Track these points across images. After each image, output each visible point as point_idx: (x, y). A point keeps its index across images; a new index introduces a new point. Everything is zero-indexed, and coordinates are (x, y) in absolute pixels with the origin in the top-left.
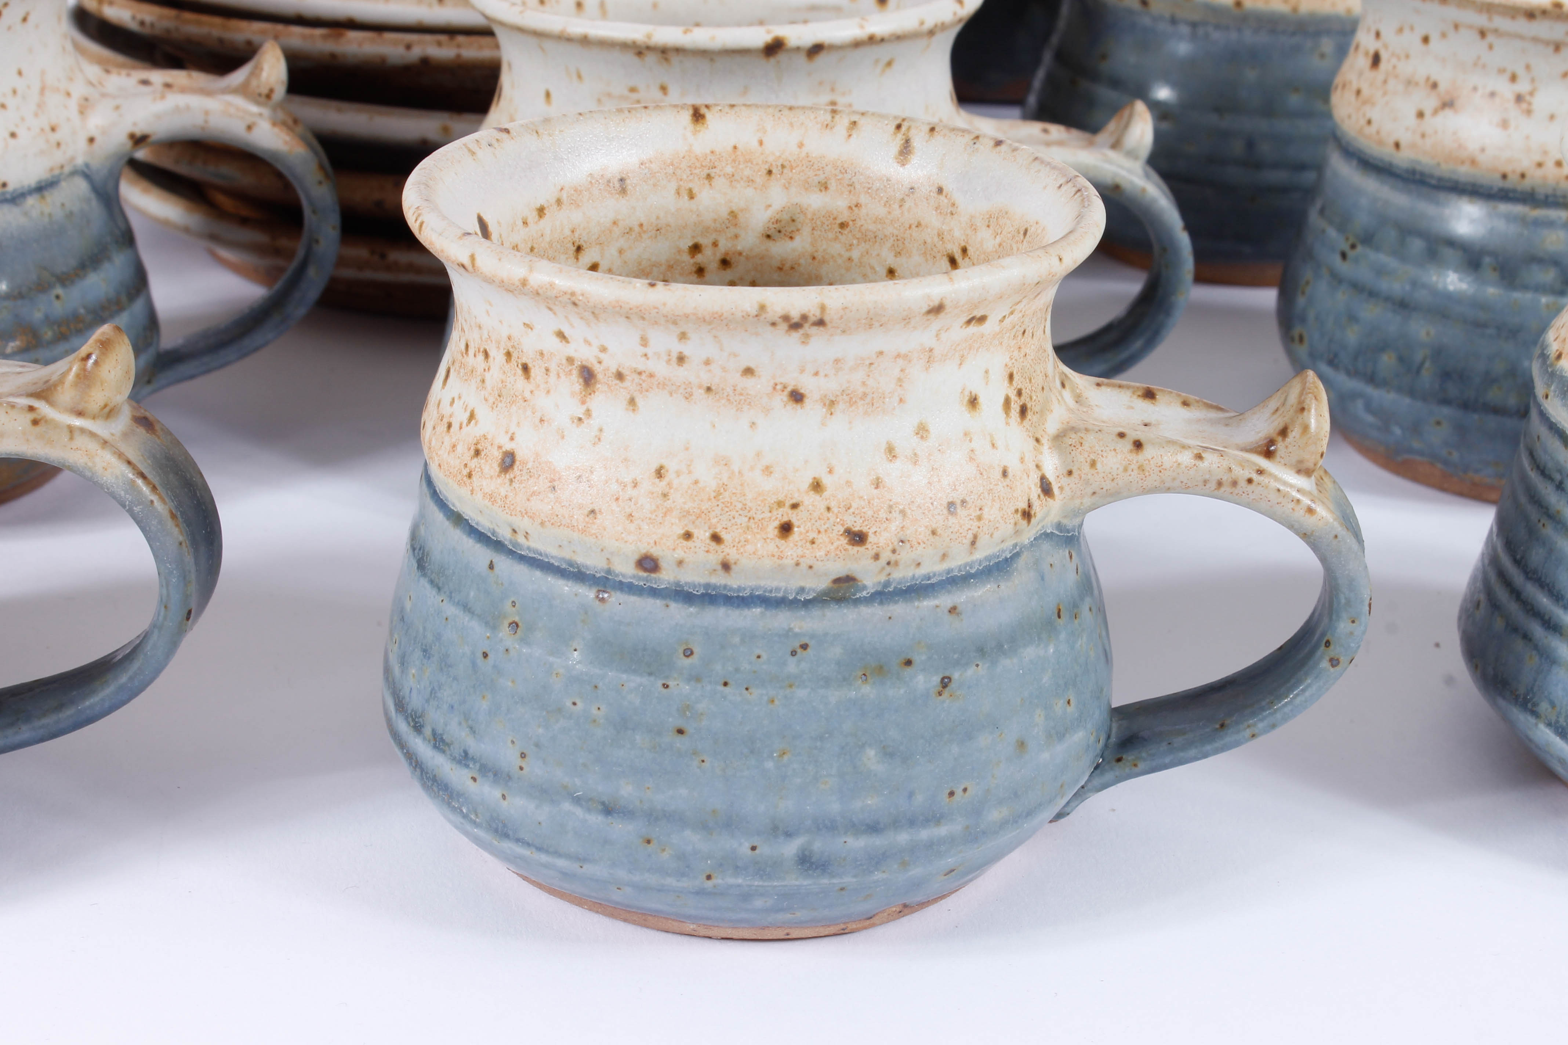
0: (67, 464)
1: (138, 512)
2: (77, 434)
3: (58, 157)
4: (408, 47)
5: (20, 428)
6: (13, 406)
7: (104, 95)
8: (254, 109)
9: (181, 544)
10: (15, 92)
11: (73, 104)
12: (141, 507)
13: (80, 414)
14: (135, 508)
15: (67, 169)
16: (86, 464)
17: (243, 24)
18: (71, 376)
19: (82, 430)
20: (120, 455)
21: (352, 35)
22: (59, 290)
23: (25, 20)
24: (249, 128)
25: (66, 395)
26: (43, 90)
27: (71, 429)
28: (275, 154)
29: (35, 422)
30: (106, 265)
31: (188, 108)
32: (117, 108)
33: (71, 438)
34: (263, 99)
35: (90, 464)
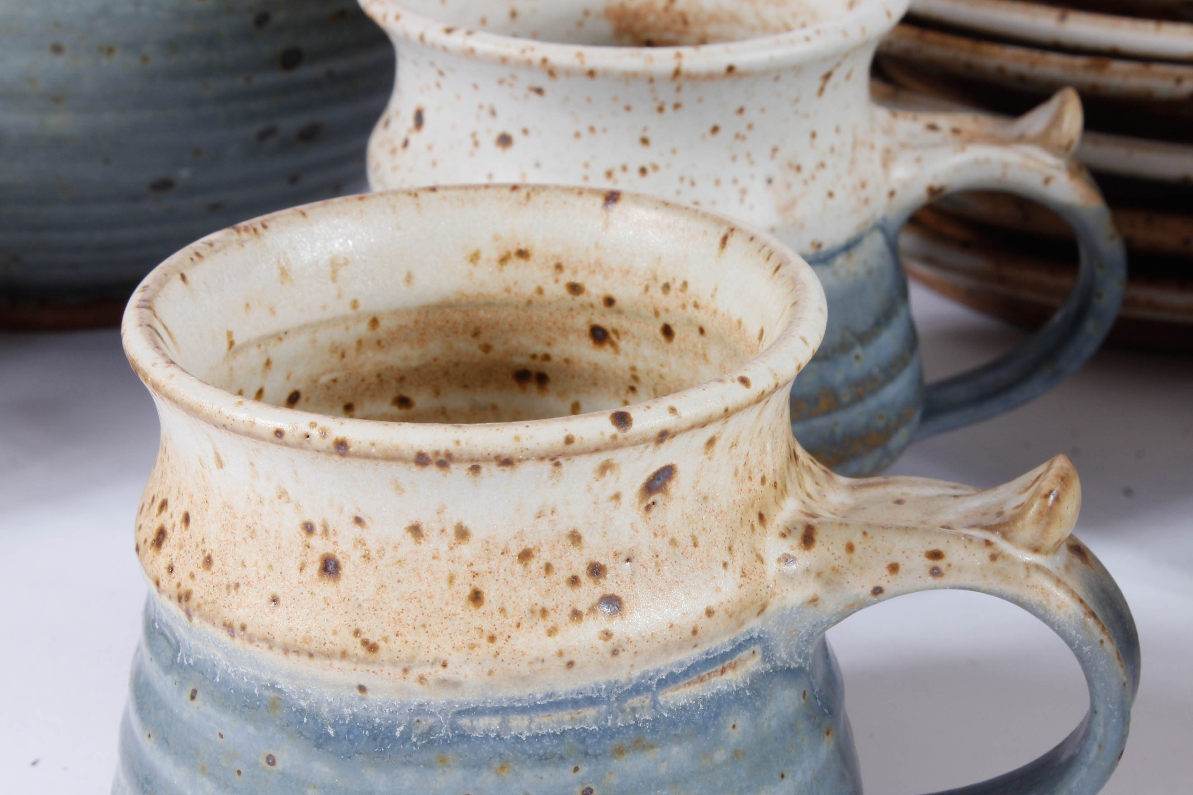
0: (1021, 601)
1: (1087, 652)
2: (1033, 571)
3: (865, 214)
5: (979, 564)
6: (970, 540)
7: (904, 146)
8: (1050, 160)
9: (1124, 684)
10: (832, 150)
11: (877, 156)
12: (1091, 647)
13: (1036, 550)
14: (1084, 648)
15: (870, 225)
16: (1041, 602)
18: (1032, 513)
19: (1038, 567)
20: (1072, 593)
21: (1118, 66)
22: (858, 350)
23: (848, 77)
24: (1047, 181)
25: (1026, 531)
26: (854, 146)
27: (1028, 567)
29: (993, 558)
31: (987, 161)
32: (919, 159)
33: (1028, 576)
34: (1060, 151)
35: (1045, 602)
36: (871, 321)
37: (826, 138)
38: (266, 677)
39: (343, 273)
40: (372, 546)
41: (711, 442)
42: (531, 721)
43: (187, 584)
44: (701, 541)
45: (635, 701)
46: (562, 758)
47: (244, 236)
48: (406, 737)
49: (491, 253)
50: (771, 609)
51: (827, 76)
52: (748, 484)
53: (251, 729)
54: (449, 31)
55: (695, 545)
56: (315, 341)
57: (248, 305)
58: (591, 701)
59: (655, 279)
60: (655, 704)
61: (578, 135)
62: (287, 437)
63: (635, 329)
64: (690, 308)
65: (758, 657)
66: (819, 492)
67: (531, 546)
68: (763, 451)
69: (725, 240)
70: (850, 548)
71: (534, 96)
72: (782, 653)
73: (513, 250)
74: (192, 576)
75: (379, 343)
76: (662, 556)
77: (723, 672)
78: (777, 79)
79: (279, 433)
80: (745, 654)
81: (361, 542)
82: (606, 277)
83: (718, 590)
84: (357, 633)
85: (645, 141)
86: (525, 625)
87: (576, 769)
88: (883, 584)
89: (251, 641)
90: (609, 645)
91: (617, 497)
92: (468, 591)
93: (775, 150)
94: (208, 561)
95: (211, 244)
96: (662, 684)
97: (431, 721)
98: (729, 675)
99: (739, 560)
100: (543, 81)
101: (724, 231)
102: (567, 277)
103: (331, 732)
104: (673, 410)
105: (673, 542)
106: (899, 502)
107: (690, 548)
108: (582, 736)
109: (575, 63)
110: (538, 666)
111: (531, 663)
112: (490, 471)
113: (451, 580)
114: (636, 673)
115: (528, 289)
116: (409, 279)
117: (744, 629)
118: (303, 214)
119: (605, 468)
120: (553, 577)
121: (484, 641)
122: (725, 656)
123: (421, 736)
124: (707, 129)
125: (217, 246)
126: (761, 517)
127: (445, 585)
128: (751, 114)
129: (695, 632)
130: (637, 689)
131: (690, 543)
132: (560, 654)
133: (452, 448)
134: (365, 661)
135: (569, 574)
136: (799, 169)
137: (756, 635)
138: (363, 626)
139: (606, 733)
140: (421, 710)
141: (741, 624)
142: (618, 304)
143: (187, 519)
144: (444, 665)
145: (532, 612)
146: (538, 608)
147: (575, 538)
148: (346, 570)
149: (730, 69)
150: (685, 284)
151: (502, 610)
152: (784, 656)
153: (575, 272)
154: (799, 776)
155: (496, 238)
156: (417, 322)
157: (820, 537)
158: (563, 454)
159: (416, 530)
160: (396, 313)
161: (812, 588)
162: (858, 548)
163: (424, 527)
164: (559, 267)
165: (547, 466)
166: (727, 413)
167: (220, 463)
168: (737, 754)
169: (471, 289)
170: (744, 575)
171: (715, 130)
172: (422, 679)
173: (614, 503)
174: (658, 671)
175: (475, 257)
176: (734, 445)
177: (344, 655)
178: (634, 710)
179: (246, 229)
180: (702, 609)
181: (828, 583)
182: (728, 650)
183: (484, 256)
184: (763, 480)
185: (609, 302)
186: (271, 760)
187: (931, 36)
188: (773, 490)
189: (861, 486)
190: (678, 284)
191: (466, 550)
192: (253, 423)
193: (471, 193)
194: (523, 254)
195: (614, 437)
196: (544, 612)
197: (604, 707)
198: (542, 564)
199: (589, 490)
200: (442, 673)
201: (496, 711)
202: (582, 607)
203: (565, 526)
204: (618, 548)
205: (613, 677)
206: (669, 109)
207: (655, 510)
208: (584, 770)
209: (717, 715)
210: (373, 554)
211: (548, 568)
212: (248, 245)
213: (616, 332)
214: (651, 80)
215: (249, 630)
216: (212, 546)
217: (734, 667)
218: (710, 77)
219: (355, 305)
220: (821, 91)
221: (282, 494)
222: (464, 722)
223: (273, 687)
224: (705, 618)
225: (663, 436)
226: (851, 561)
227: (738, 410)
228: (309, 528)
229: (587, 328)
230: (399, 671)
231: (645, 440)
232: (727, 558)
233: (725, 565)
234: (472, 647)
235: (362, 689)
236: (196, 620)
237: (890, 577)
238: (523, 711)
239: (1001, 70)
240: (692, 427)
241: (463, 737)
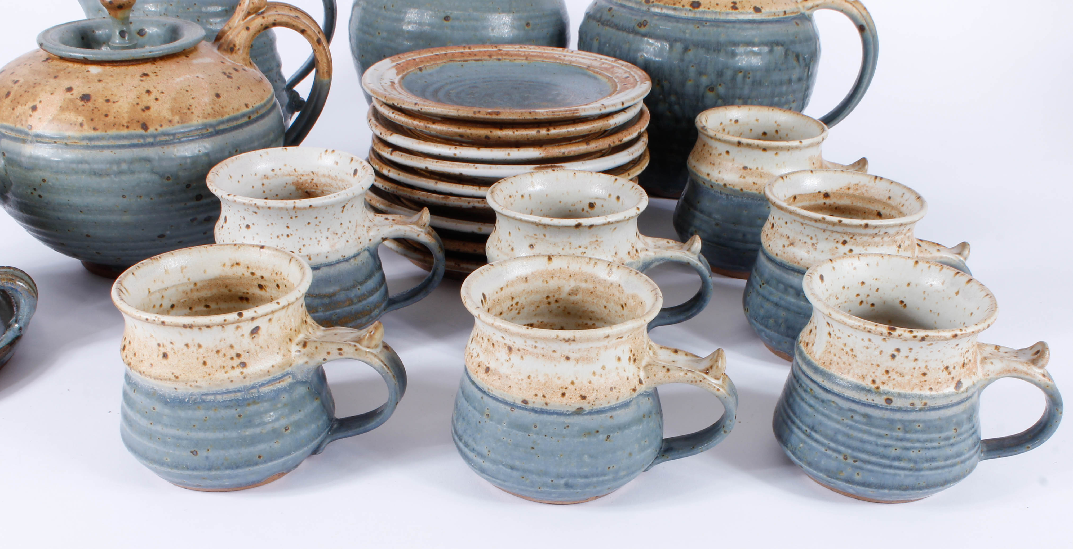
0: (366, 362)
1: (384, 375)
3: (361, 246)
4: (469, 203)
5: (352, 352)
6: (350, 345)
7: (375, 225)
8: (420, 230)
9: (396, 384)
10: (348, 228)
11: (365, 229)
13: (369, 347)
15: (363, 250)
18: (367, 337)
19: (369, 352)
20: (379, 359)
21: (452, 198)
22: (359, 287)
23: (352, 206)
24: (419, 235)
25: (365, 342)
26: (356, 226)
27: (366, 352)
28: (426, 243)
29: (356, 350)
30: (373, 277)
32: (378, 230)
33: (366, 354)
34: (423, 227)
35: (371, 361)
36: (364, 278)
37: (346, 224)
38: (151, 386)
39: (184, 270)
40: (176, 349)
41: (270, 320)
42: (223, 397)
43: (130, 361)
44: (270, 347)
45: (252, 391)
46: (232, 407)
47: (153, 260)
48: (188, 402)
49: (228, 264)
50: (293, 365)
51: (344, 207)
52: (286, 331)
53: (148, 400)
54: (229, 195)
55: (268, 348)
56: (177, 290)
57: (155, 281)
58: (239, 391)
59: (274, 271)
60: (259, 392)
61: (268, 225)
62: (149, 321)
63: (270, 285)
64: (283, 280)
65: (291, 378)
66: (314, 332)
67: (219, 349)
68: (291, 321)
69: (290, 260)
70: (316, 348)
71: (254, 214)
72: (299, 377)
73: (235, 263)
74: (131, 358)
75: (197, 290)
76: (258, 351)
77: (279, 382)
78: (326, 208)
79: (147, 319)
80: (286, 377)
81: (173, 349)
82: (261, 270)
83: (276, 360)
84: (173, 373)
85: (288, 227)
86: (219, 371)
87: (236, 410)
88: (326, 357)
89: (146, 376)
90: (243, 375)
91: (243, 335)
92: (202, 362)
93: (328, 229)
94: (135, 354)
95: (143, 264)
96: (260, 386)
97: (195, 397)
98: (282, 383)
99: (282, 352)
100: (256, 210)
101: (290, 257)
102: (250, 270)
103: (169, 401)
104: (255, 312)
105: (261, 347)
106: (336, 334)
107: (267, 349)
108: (237, 400)
109: (265, 205)
110: (223, 382)
111: (220, 381)
112: (204, 329)
113: (198, 359)
114: (252, 383)
115: (240, 274)
116: (205, 271)
117: (285, 371)
118: (172, 254)
119: (238, 328)
120: (226, 357)
121: (207, 375)
122: (280, 378)
123: (192, 401)
124: (306, 223)
125: (145, 264)
126: (290, 340)
127: (196, 360)
128: (320, 219)
129: (268, 372)
130: (253, 388)
131: (267, 347)
132: (229, 378)
133: (193, 323)
134: (175, 381)
135: (231, 356)
136: (337, 234)
137: (290, 372)
138: (174, 372)
139: (244, 400)
140: (192, 394)
141: (284, 369)
142: (265, 278)
143: (130, 343)
144: (196, 382)
145: (220, 367)
146: (222, 366)
147: (232, 347)
148: (169, 356)
149: (310, 206)
150: (281, 273)
151: (212, 367)
152: (300, 378)
153: (253, 269)
154: (306, 411)
155: (230, 259)
156: (208, 284)
157: (308, 345)
158: (224, 324)
159: (187, 345)
160: (202, 281)
161: (306, 359)
162: (319, 348)
163: (189, 345)
164: (248, 267)
165: (220, 328)
166: (273, 312)
167: (136, 328)
168: (285, 405)
169: (223, 274)
170: (284, 356)
171: (309, 223)
172: (191, 386)
173: (242, 337)
174: (259, 383)
175: (224, 265)
176: (279, 320)
177: (170, 379)
178: (252, 393)
179: (154, 259)
180: (271, 365)
181: (310, 357)
182: (281, 376)
183: (227, 264)
184: (291, 329)
185: (262, 277)
186: (154, 409)
188: (295, 332)
189: (327, 330)
190: (279, 273)
191: (201, 351)
192: (140, 317)
193: (223, 246)
194: (238, 264)
195: (238, 319)
196: (224, 367)
197: (243, 393)
198: (223, 354)
199: (234, 333)
200: (196, 384)
201: (213, 394)
202: (235, 365)
203: (229, 343)
204: (245, 349)
205: (245, 384)
206: (294, 218)
207: (255, 339)
208: (238, 410)
209: (278, 394)
210: (176, 352)
211: (224, 355)
212: (154, 263)
213: (265, 286)
214: (287, 210)
215: (145, 373)
216: (136, 350)
217: (283, 381)
218: (305, 208)
219: (189, 279)
220: (343, 211)
221: (151, 336)
222: (204, 397)
223: (153, 389)
224: (272, 368)
225: (253, 319)
226: (316, 351)
227: (276, 311)
228: (159, 345)
229: (257, 285)
230: (184, 384)
231: (247, 320)
232: (278, 351)
233: (278, 353)
234: (204, 377)
235: (175, 389)
236: (133, 370)
237: (328, 356)
238: (220, 394)
239: (419, 198)
240: (262, 316)
241: (204, 401)
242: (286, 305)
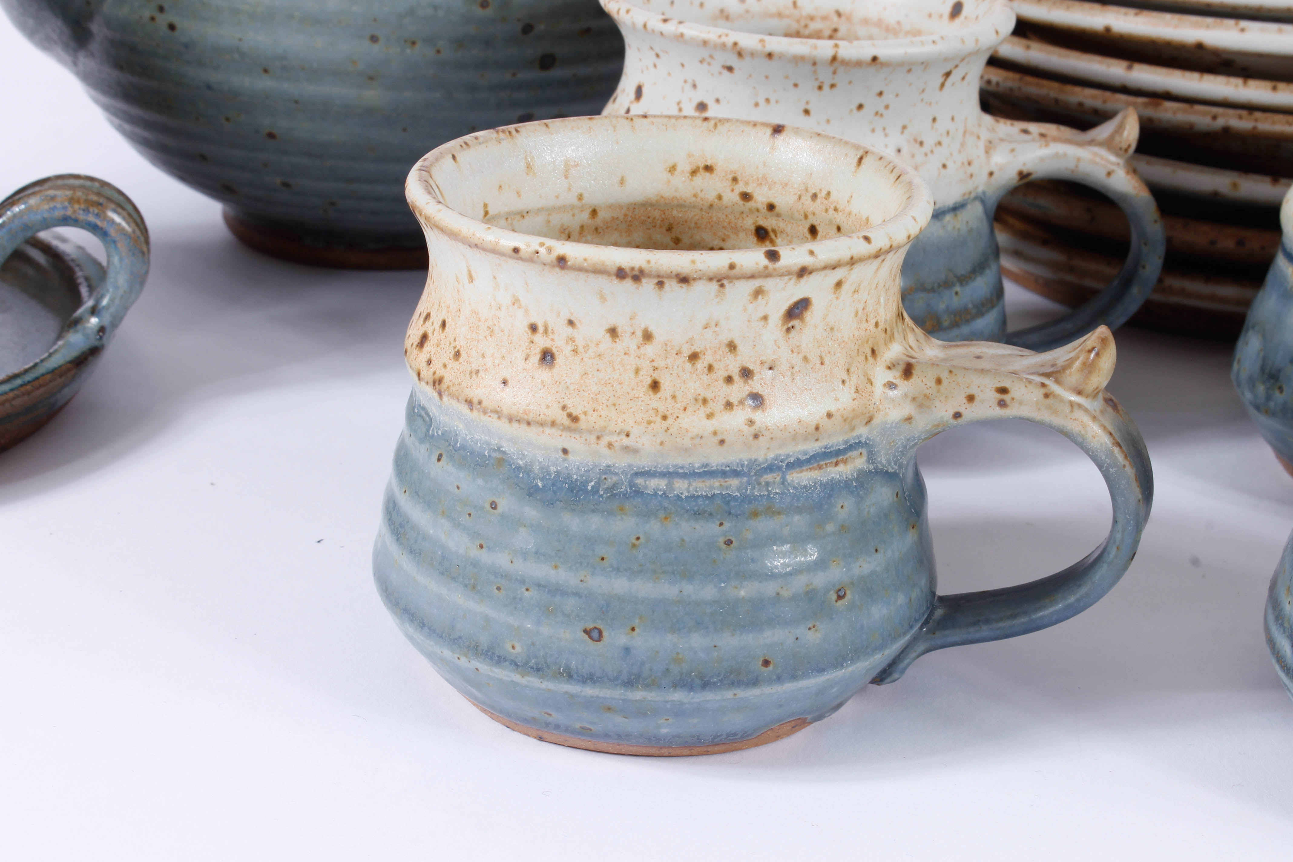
0: (1065, 430)
1: (1113, 473)
2: (1075, 408)
3: (969, 186)
4: (1214, 118)
5: (1035, 399)
6: (1030, 382)
7: (1002, 140)
8: (1113, 158)
9: (1139, 501)
10: (948, 133)
11: (982, 145)
12: (1116, 469)
13: (1079, 393)
14: (1110, 470)
15: (973, 195)
16: (1080, 432)
17: (1078, 89)
18: (1078, 364)
19: (1080, 406)
20: (1104, 428)
21: (1168, 104)
22: (958, 288)
23: (963, 78)
24: (1109, 174)
25: (1073, 376)
26: (965, 132)
27: (1072, 404)
29: (1046, 396)
30: (988, 272)
31: (1065, 155)
32: (1013, 150)
33: (1072, 411)
34: (1122, 152)
35: (1083, 432)
36: (968, 268)
37: (944, 124)
38: (494, 442)
39: (573, 172)
40: (580, 342)
41: (839, 284)
42: (690, 485)
43: (441, 372)
44: (826, 362)
45: (769, 477)
46: (711, 514)
47: (502, 135)
48: (595, 490)
49: (685, 167)
50: (875, 422)
51: (948, 74)
52: (865, 325)
53: (480, 482)
54: (665, 21)
55: (822, 364)
56: (549, 222)
57: (500, 187)
58: (736, 473)
59: (807, 190)
60: (783, 482)
61: (757, 105)
62: (522, 253)
63: (789, 229)
64: (831, 211)
65: (864, 458)
66: (919, 347)
67: (698, 350)
68: (878, 302)
69: (861, 159)
70: (939, 381)
71: (725, 72)
72: (882, 459)
73: (702, 166)
74: (445, 366)
75: (596, 229)
76: (797, 369)
77: (836, 464)
78: (909, 71)
79: (516, 250)
80: (854, 453)
81: (572, 339)
82: (770, 189)
83: (837, 399)
84: (564, 408)
85: (807, 112)
86: (690, 409)
87: (721, 524)
88: (961, 410)
89: (485, 413)
90: (752, 430)
91: (765, 318)
92: (649, 381)
93: (904, 127)
94: (457, 355)
95: (476, 138)
96: (790, 466)
97: (615, 479)
98: (841, 467)
99: (854, 380)
100: (732, 60)
101: (860, 153)
102: (741, 187)
103: (540, 484)
104: (812, 253)
105: (805, 359)
106: (978, 357)
107: (818, 365)
108: (727, 499)
109: (759, 47)
110: (698, 441)
111: (692, 438)
112: (672, 286)
113: (637, 371)
114: (771, 455)
115: (711, 196)
116: (622, 182)
117: (855, 434)
118: (547, 125)
119: (758, 293)
120: (714, 376)
121: (659, 419)
122: (838, 453)
123: (607, 490)
124: (854, 106)
125: (481, 140)
126: (873, 351)
127: (632, 375)
128: (888, 97)
129: (817, 428)
130: (771, 468)
131: (818, 362)
132: (715, 433)
133: (644, 265)
134: (568, 429)
135: (726, 374)
136: (921, 144)
137: (863, 441)
138: (569, 403)
139: (746, 499)
140: (608, 470)
141: (853, 429)
142: (777, 209)
143: (444, 324)
144: (628, 435)
145: (696, 400)
146: (700, 398)
147: (732, 347)
148: (560, 360)
149: (875, 59)
150: (829, 194)
151: (674, 397)
152: (884, 462)
153: (747, 184)
154: (889, 553)
155: (690, 155)
156: (626, 215)
157: (916, 372)
158: (727, 277)
159: (613, 332)
160: (611, 206)
161: (908, 409)
162: (945, 382)
163: (619, 330)
164: (735, 180)
165: (714, 286)
166: (853, 262)
167: (471, 279)
168: (843, 528)
169: (668, 193)
170: (857, 391)
171: (860, 107)
172: (610, 445)
173: (762, 323)
174: (788, 456)
175: (672, 169)
176: (856, 291)
177: (553, 424)
178: (767, 484)
179: (503, 131)
180: (824, 412)
181: (921, 406)
182: (841, 447)
183: (679, 169)
184: (877, 325)
185: (771, 207)
186: (494, 506)
187: (1029, 79)
188: (883, 335)
189: (951, 346)
190: (824, 193)
191: (650, 350)
192: (497, 243)
193: (673, 121)
194: (708, 169)
195: (766, 267)
196: (705, 401)
197: (745, 479)
198: (706, 364)
199: (745, 310)
200: (626, 441)
201: (663, 475)
202: (734, 400)
203: (725, 337)
204: (764, 358)
205: (753, 457)
206: (826, 87)
207: (793, 333)
208: (727, 525)
209: (830, 496)
210: (580, 349)
211: (710, 368)
212: (504, 143)
213: (774, 231)
214: (814, 64)
215: (484, 404)
216: (461, 343)
217: (845, 462)
218: (859, 64)
219: (580, 197)
220: (942, 85)
221: (516, 301)
222: (640, 481)
223: (499, 450)
224: (826, 419)
225: (803, 272)
226: (938, 391)
227: (861, 260)
228: (533, 328)
229: (753, 228)
230: (593, 438)
231: (789, 273)
232: (845, 377)
233: (843, 382)
234: (649, 423)
235: (565, 451)
236: (445, 398)
237: (967, 405)
238: (684, 476)
240: (825, 268)
241: (638, 493)
242: (884, 248)
